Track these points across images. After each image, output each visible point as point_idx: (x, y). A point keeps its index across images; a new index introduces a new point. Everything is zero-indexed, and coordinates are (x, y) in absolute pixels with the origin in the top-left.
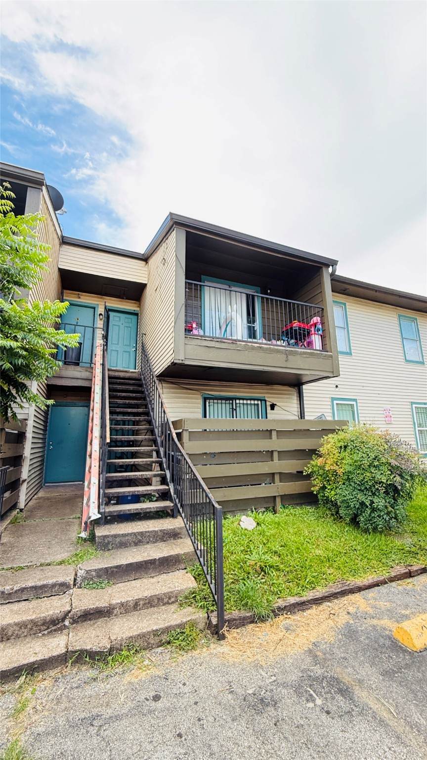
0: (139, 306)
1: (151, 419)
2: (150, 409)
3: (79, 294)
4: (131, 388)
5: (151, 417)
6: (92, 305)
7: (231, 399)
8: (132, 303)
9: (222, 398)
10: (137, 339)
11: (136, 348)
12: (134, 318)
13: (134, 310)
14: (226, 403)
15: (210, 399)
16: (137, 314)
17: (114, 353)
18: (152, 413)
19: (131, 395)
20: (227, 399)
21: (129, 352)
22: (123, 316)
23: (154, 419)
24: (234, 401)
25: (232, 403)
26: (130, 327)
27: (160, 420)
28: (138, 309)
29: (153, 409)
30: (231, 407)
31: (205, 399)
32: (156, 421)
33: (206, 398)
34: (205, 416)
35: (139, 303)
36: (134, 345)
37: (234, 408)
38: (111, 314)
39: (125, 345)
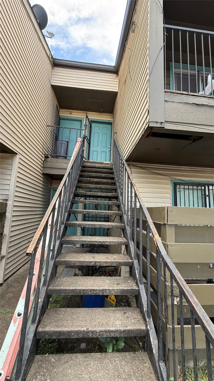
0: (113, 117)
1: (120, 203)
2: (119, 193)
3: (71, 111)
4: (104, 175)
5: (120, 201)
6: (80, 119)
7: (204, 185)
8: (107, 115)
9: (193, 184)
10: (111, 142)
11: (111, 149)
12: (109, 126)
13: (109, 121)
14: (197, 189)
15: (180, 184)
16: (110, 124)
17: (95, 153)
18: (120, 198)
19: (103, 180)
20: (198, 184)
21: (106, 152)
22: (101, 126)
23: (123, 204)
24: (207, 187)
25: (205, 189)
26: (106, 134)
27: (129, 205)
28: (112, 120)
29: (122, 193)
30: (203, 194)
31: (175, 185)
32: (125, 206)
33: (176, 183)
34: (176, 204)
35: (112, 115)
36: (109, 147)
37: (207, 194)
38: (93, 125)
39: (103, 147)
